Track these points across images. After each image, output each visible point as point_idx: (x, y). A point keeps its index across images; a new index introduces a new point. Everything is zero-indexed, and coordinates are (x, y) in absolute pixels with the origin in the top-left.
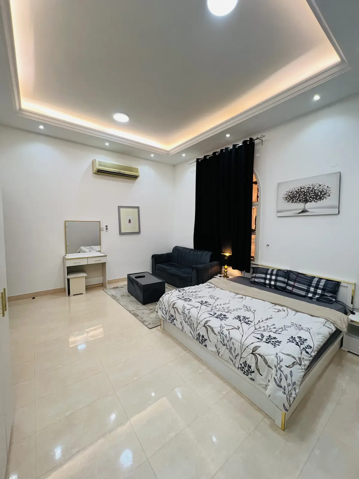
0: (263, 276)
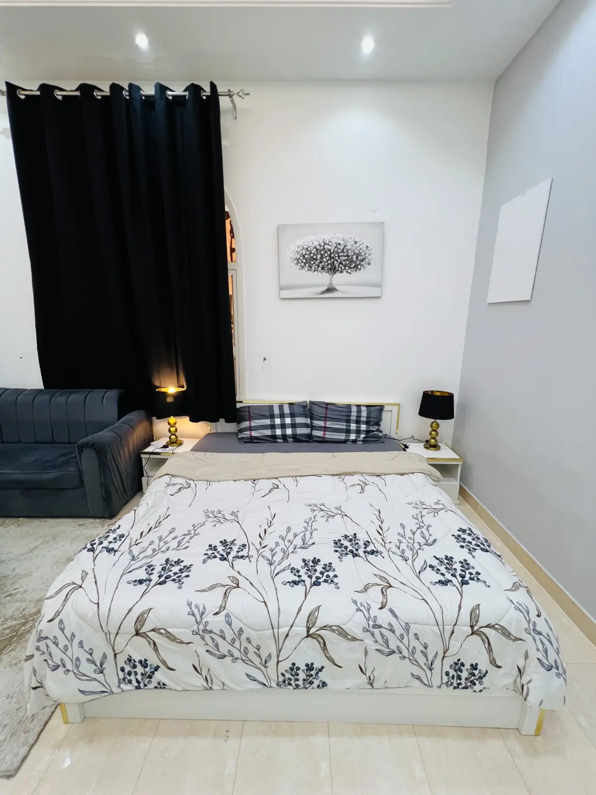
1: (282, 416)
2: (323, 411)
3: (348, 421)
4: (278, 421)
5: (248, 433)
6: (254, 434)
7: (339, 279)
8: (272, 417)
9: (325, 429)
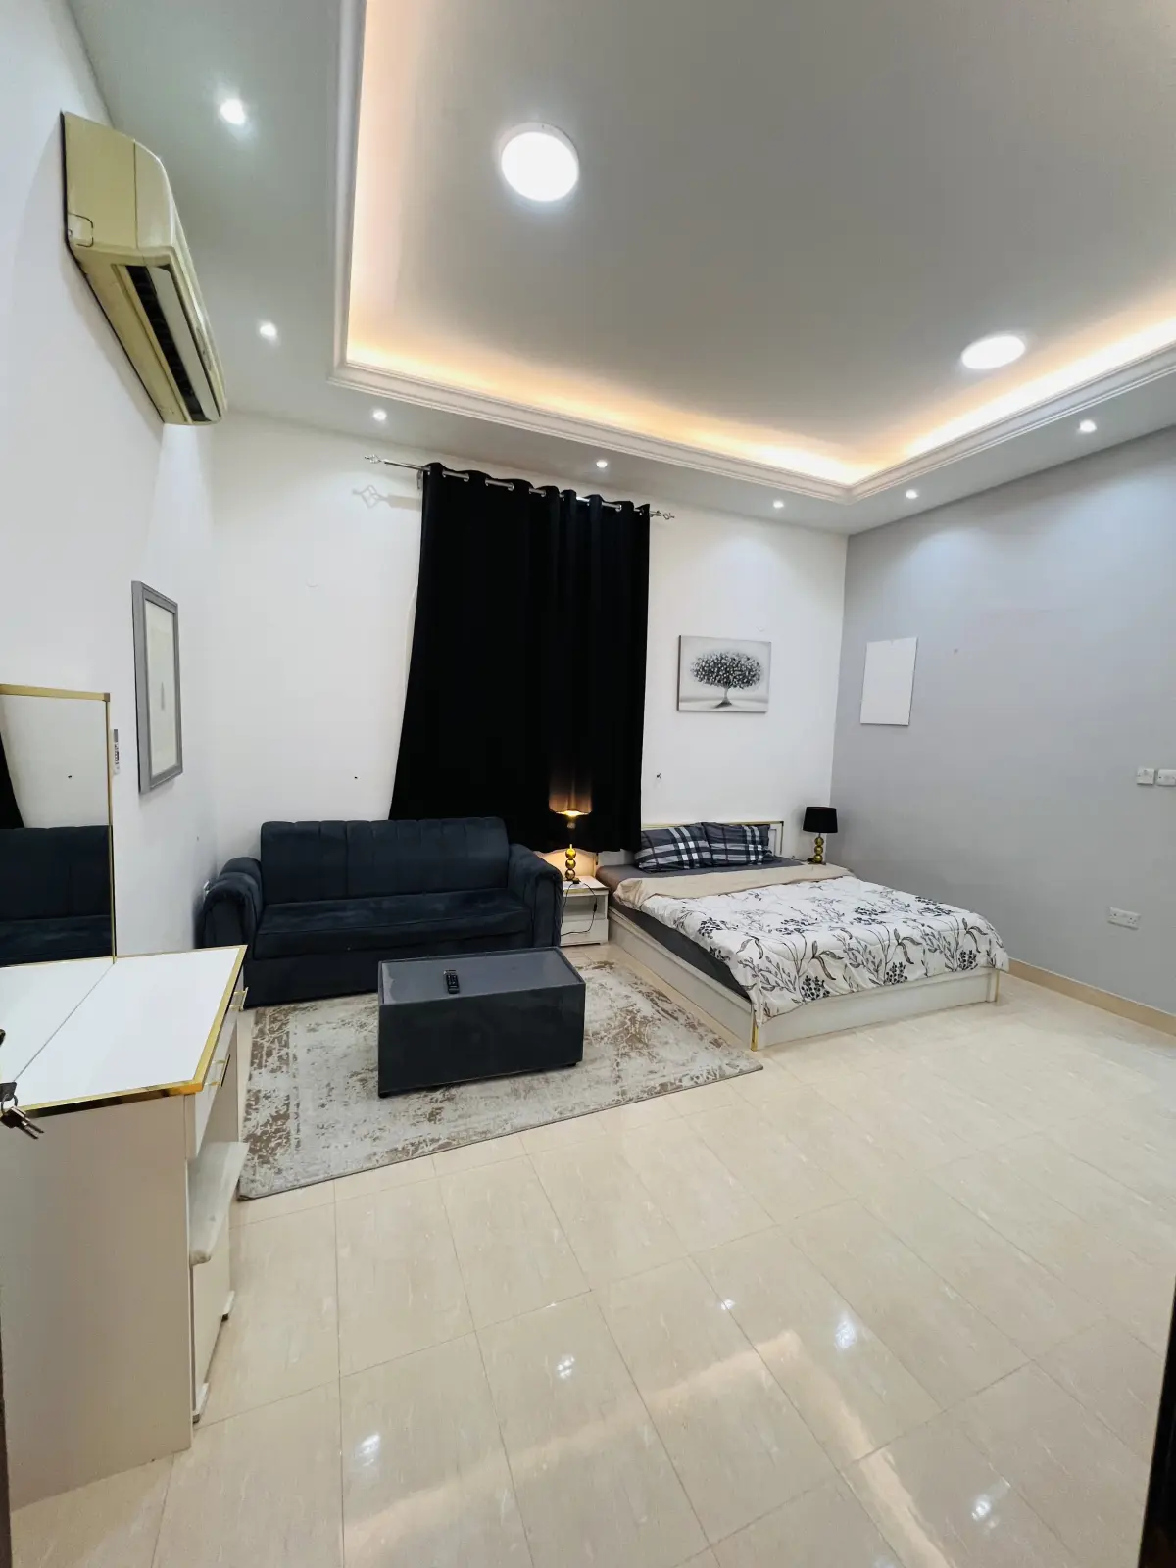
0: (671, 847)
1: (684, 840)
2: (720, 832)
3: (745, 841)
4: (682, 846)
5: (653, 861)
6: (661, 861)
7: (733, 693)
8: (674, 841)
9: (726, 851)
